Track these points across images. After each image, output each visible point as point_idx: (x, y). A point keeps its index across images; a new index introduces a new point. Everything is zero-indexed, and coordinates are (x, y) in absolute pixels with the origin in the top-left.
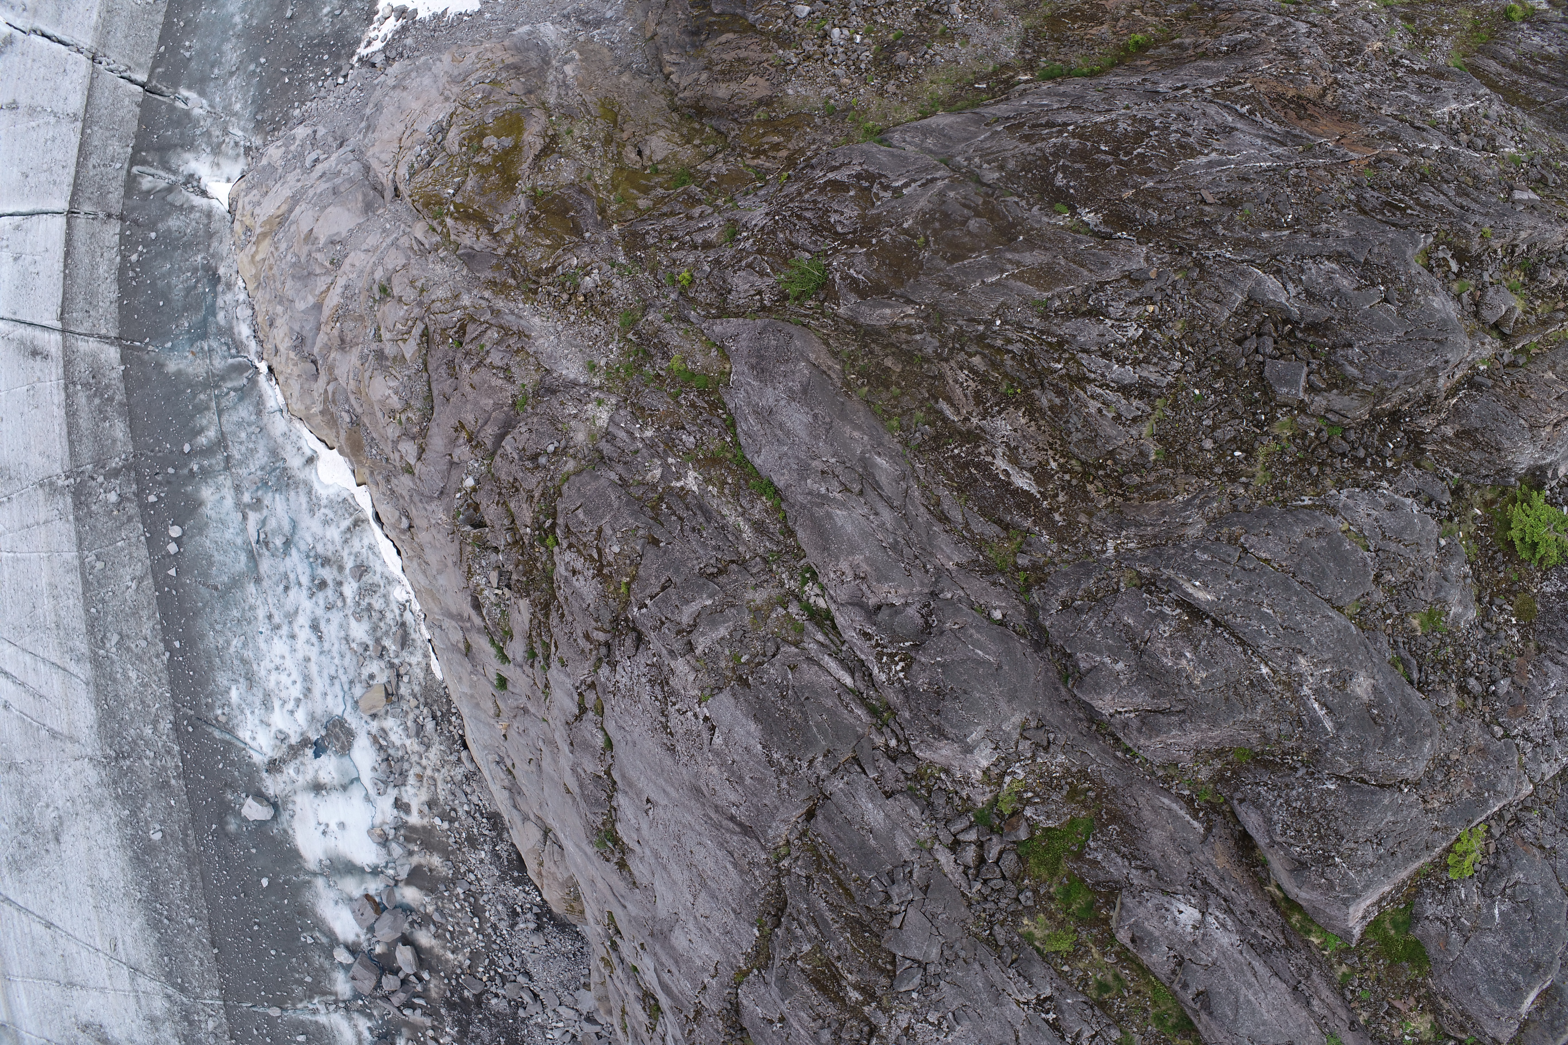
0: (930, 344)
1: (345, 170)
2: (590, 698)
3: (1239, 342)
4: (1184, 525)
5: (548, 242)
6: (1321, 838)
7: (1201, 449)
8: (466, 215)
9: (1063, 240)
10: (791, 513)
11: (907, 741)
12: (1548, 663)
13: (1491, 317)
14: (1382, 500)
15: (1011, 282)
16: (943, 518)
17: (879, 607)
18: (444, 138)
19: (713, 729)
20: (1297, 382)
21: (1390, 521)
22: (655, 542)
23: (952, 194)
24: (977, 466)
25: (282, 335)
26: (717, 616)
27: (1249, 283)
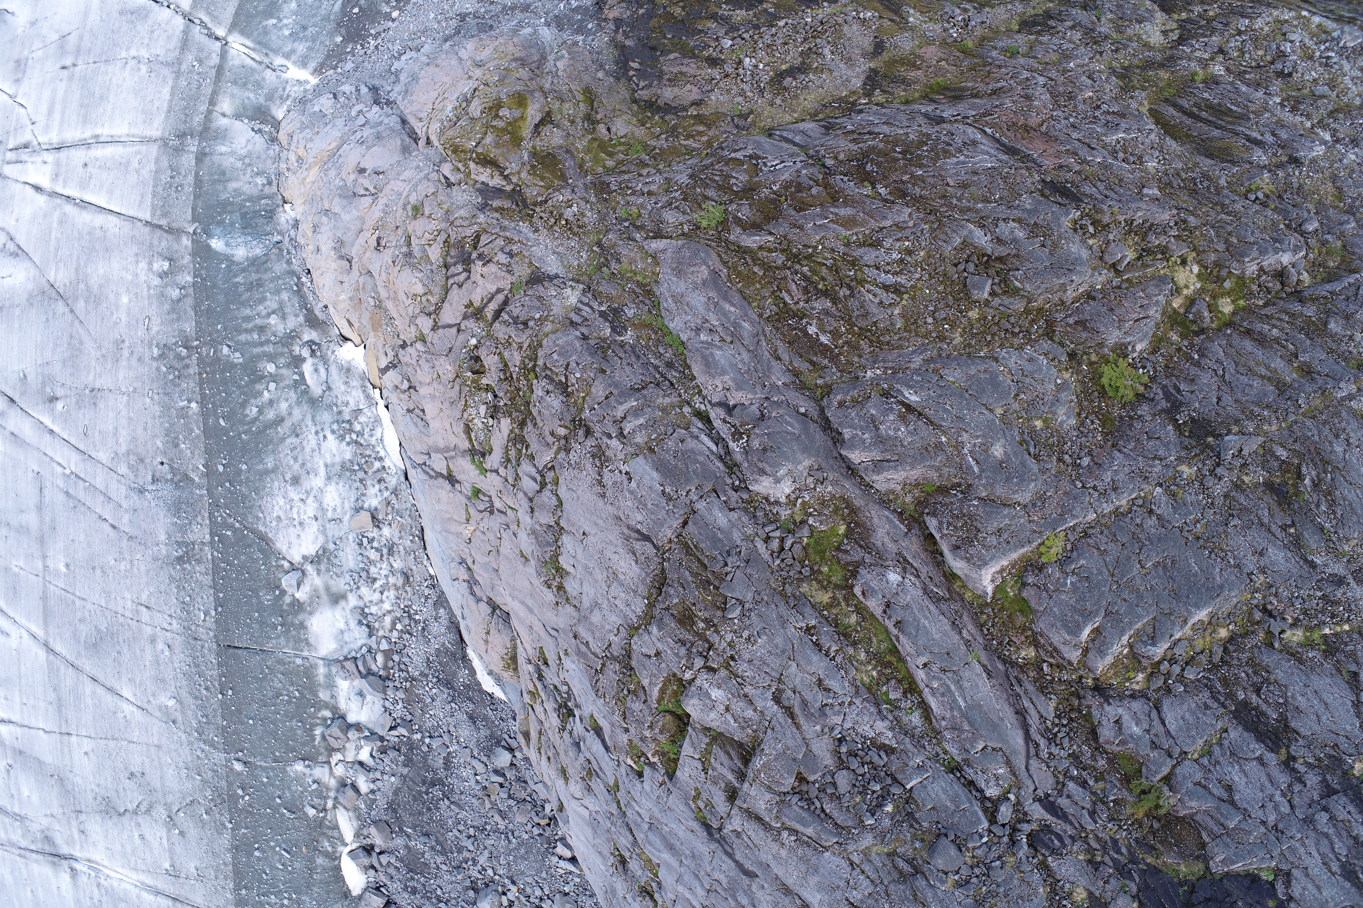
0: (780, 259)
1: (386, 121)
2: (550, 476)
4: (910, 362)
5: (542, 184)
6: (967, 531)
7: (926, 323)
8: (484, 161)
9: (864, 203)
10: (690, 355)
11: (745, 481)
12: (1116, 452)
13: (1111, 260)
14: (1025, 356)
15: (831, 225)
16: (778, 358)
17: (735, 406)
18: (468, 106)
19: (630, 479)
20: (985, 289)
21: (1028, 367)
22: (603, 372)
23: (804, 172)
24: (800, 330)
26: (639, 412)
27: (965, 233)
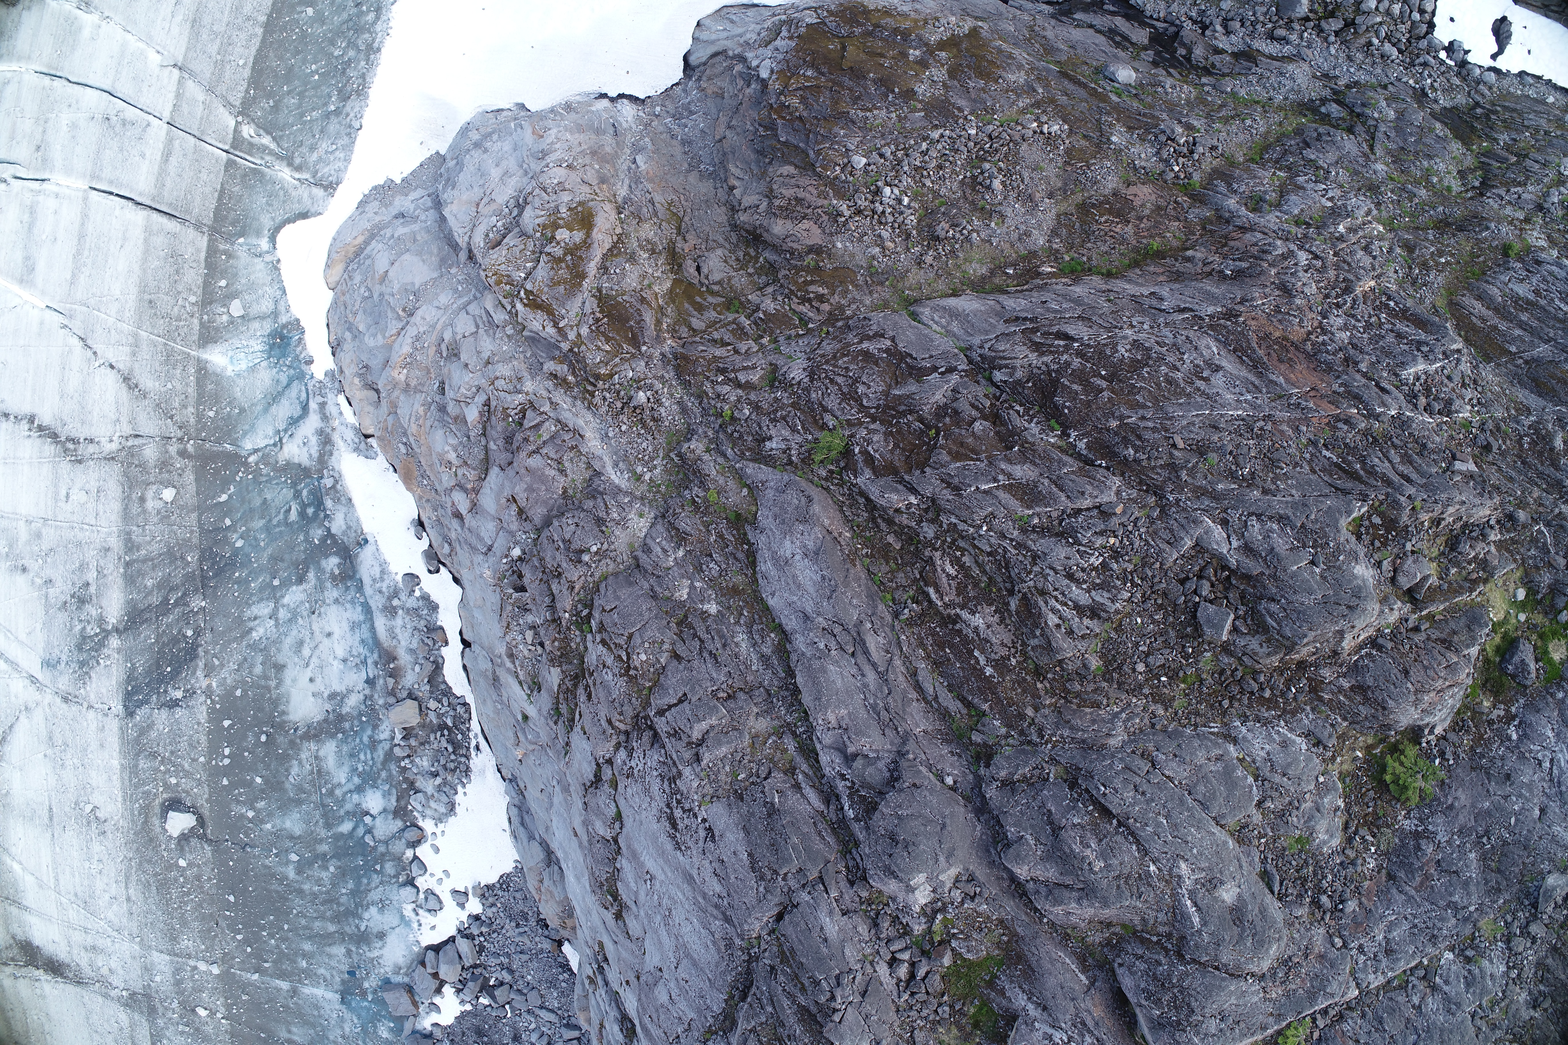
1: (423, 218)
2: (607, 773)
3: (1182, 582)
4: (1109, 735)
5: (608, 348)
6: (1176, 1008)
7: (1134, 670)
8: (534, 303)
9: (1050, 459)
10: (794, 657)
11: (864, 870)
12: (1394, 891)
13: (1405, 582)
14: (1276, 737)
15: (1002, 493)
16: (918, 688)
17: (857, 755)
18: (520, 214)
19: (708, 829)
20: (1223, 627)
21: (1280, 756)
22: (677, 657)
24: (951, 647)
25: (348, 360)
26: (722, 736)
27: (1199, 531)
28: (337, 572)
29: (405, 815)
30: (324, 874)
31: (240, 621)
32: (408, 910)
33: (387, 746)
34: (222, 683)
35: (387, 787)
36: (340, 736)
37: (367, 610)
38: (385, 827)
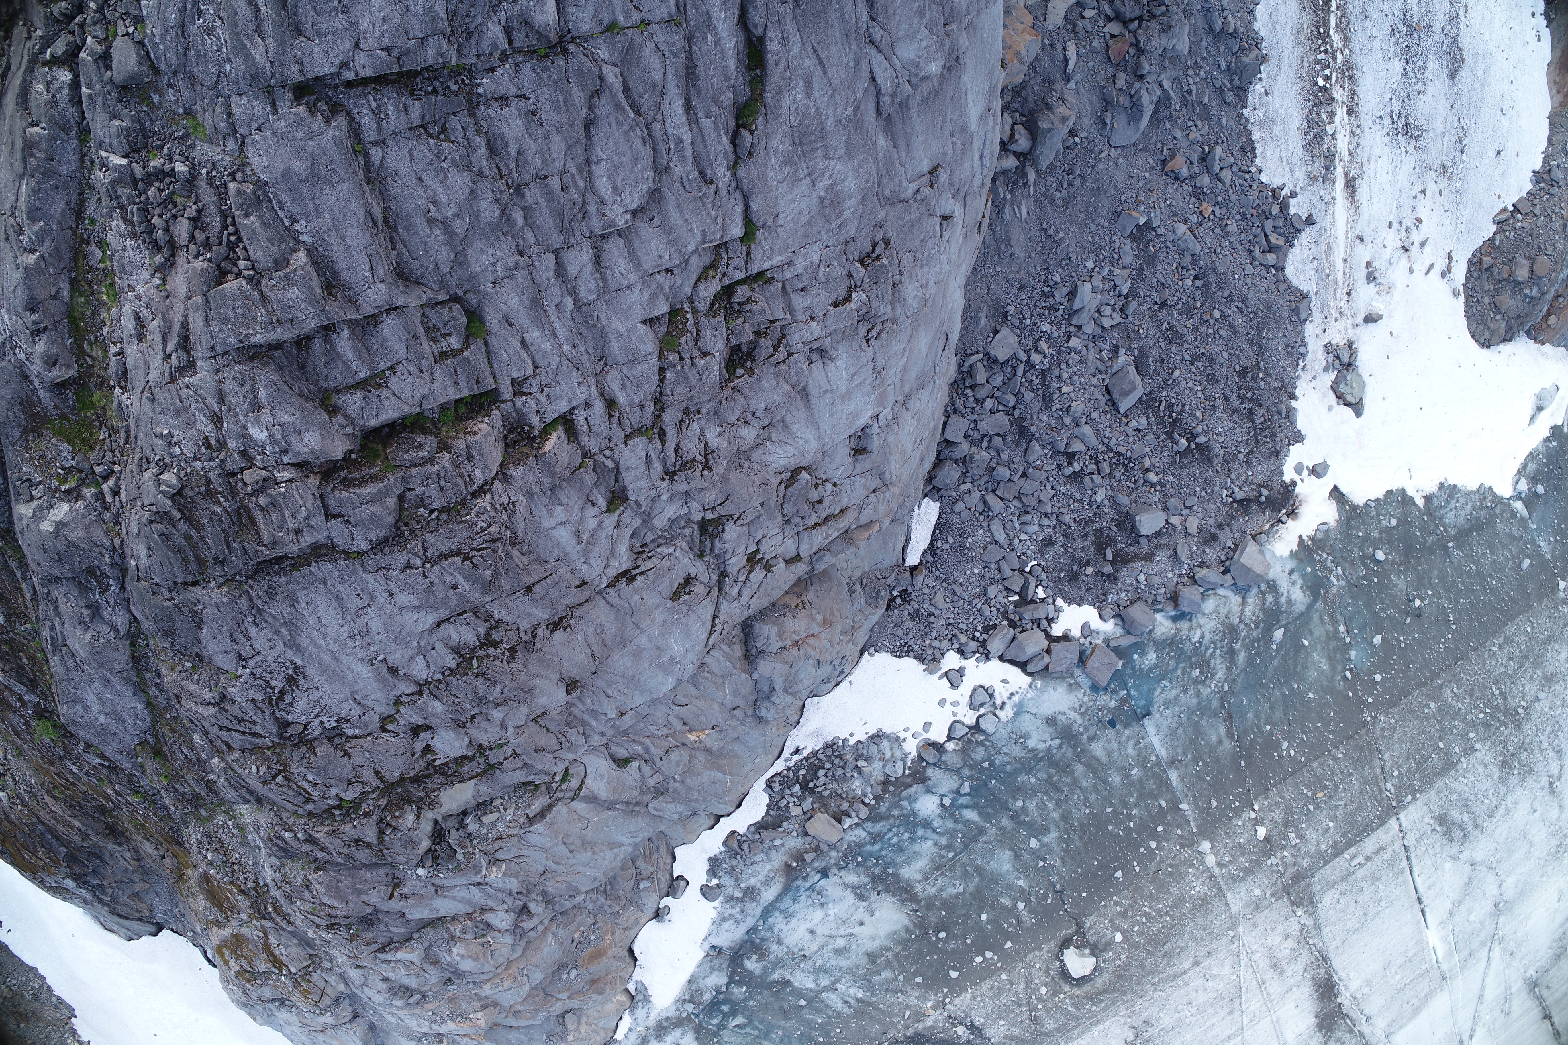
28: (755, 957)
29: (918, 772)
30: (1031, 806)
31: (858, 1014)
32: (1005, 714)
33: (868, 825)
34: (923, 998)
35: (904, 803)
36: (890, 870)
37: (767, 912)
38: (944, 782)
